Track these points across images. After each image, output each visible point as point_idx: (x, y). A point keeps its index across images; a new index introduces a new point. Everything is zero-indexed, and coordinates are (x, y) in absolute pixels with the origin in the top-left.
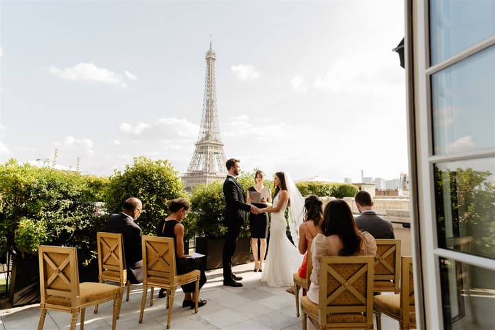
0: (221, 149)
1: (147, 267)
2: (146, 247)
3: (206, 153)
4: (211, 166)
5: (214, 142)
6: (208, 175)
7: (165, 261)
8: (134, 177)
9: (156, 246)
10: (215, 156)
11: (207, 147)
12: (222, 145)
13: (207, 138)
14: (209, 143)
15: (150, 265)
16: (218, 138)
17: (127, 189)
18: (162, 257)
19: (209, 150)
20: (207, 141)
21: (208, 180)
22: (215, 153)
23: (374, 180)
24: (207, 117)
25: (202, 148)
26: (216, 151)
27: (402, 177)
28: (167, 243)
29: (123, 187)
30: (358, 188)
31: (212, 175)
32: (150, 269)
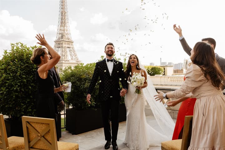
0: (72, 45)
1: (29, 145)
2: (27, 128)
3: (62, 47)
4: (65, 56)
5: (67, 40)
6: (64, 62)
7: (47, 140)
8: (13, 60)
9: (37, 127)
10: (68, 50)
11: (62, 44)
12: (73, 42)
13: (62, 37)
14: (63, 41)
15: (32, 144)
16: (69, 37)
17: (6, 71)
18: (43, 137)
19: (64, 45)
20: (63, 40)
21: (63, 65)
22: (68, 47)
23: (168, 64)
24: (62, 23)
25: (59, 44)
26: (69, 46)
27: (185, 62)
28: (49, 124)
29: (2, 69)
30: (163, 69)
31: (67, 62)
32: (32, 148)
